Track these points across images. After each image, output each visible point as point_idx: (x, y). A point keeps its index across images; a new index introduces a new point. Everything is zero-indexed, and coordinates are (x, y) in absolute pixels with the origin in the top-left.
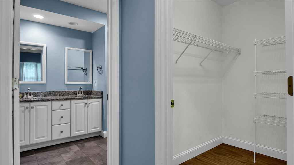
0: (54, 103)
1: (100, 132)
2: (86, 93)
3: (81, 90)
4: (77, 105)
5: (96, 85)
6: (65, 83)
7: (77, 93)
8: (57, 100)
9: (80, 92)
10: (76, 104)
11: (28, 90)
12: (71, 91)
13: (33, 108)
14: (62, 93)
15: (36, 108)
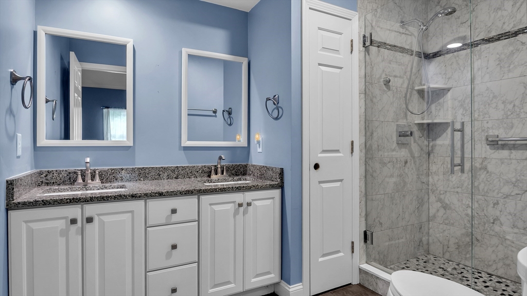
0: (153, 204)
1: (278, 284)
2: (233, 172)
3: (223, 163)
4: (216, 208)
5: (260, 150)
6: (182, 145)
7: (213, 171)
8: (161, 195)
9: (219, 170)
10: (212, 206)
11: (88, 165)
12: (198, 167)
13: (90, 220)
14: (173, 171)
15: (100, 221)
